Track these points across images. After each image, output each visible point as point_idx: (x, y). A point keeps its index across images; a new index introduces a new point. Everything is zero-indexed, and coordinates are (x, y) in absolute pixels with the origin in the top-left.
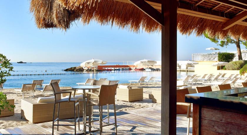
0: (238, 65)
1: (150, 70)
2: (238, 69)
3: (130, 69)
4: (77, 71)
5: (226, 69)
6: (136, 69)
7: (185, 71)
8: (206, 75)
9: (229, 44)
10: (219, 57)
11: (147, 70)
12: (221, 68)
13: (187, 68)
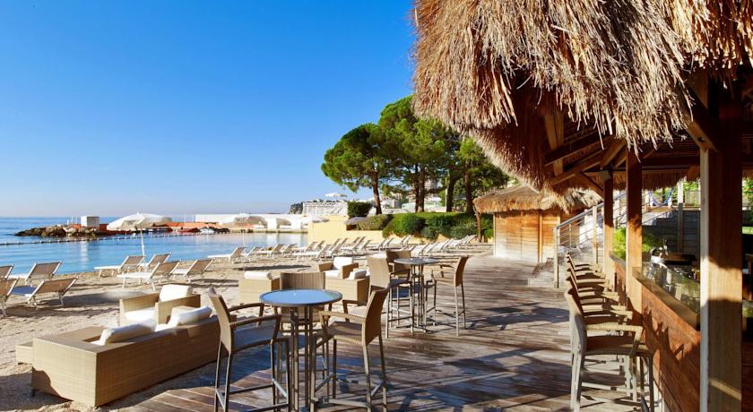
0: (380, 223)
1: (211, 231)
2: (380, 229)
3: (171, 230)
4: (48, 235)
5: (360, 229)
6: (182, 231)
7: (274, 232)
8: (339, 240)
9: (360, 187)
10: (349, 209)
11: (203, 231)
12: (351, 227)
13: (278, 227)
